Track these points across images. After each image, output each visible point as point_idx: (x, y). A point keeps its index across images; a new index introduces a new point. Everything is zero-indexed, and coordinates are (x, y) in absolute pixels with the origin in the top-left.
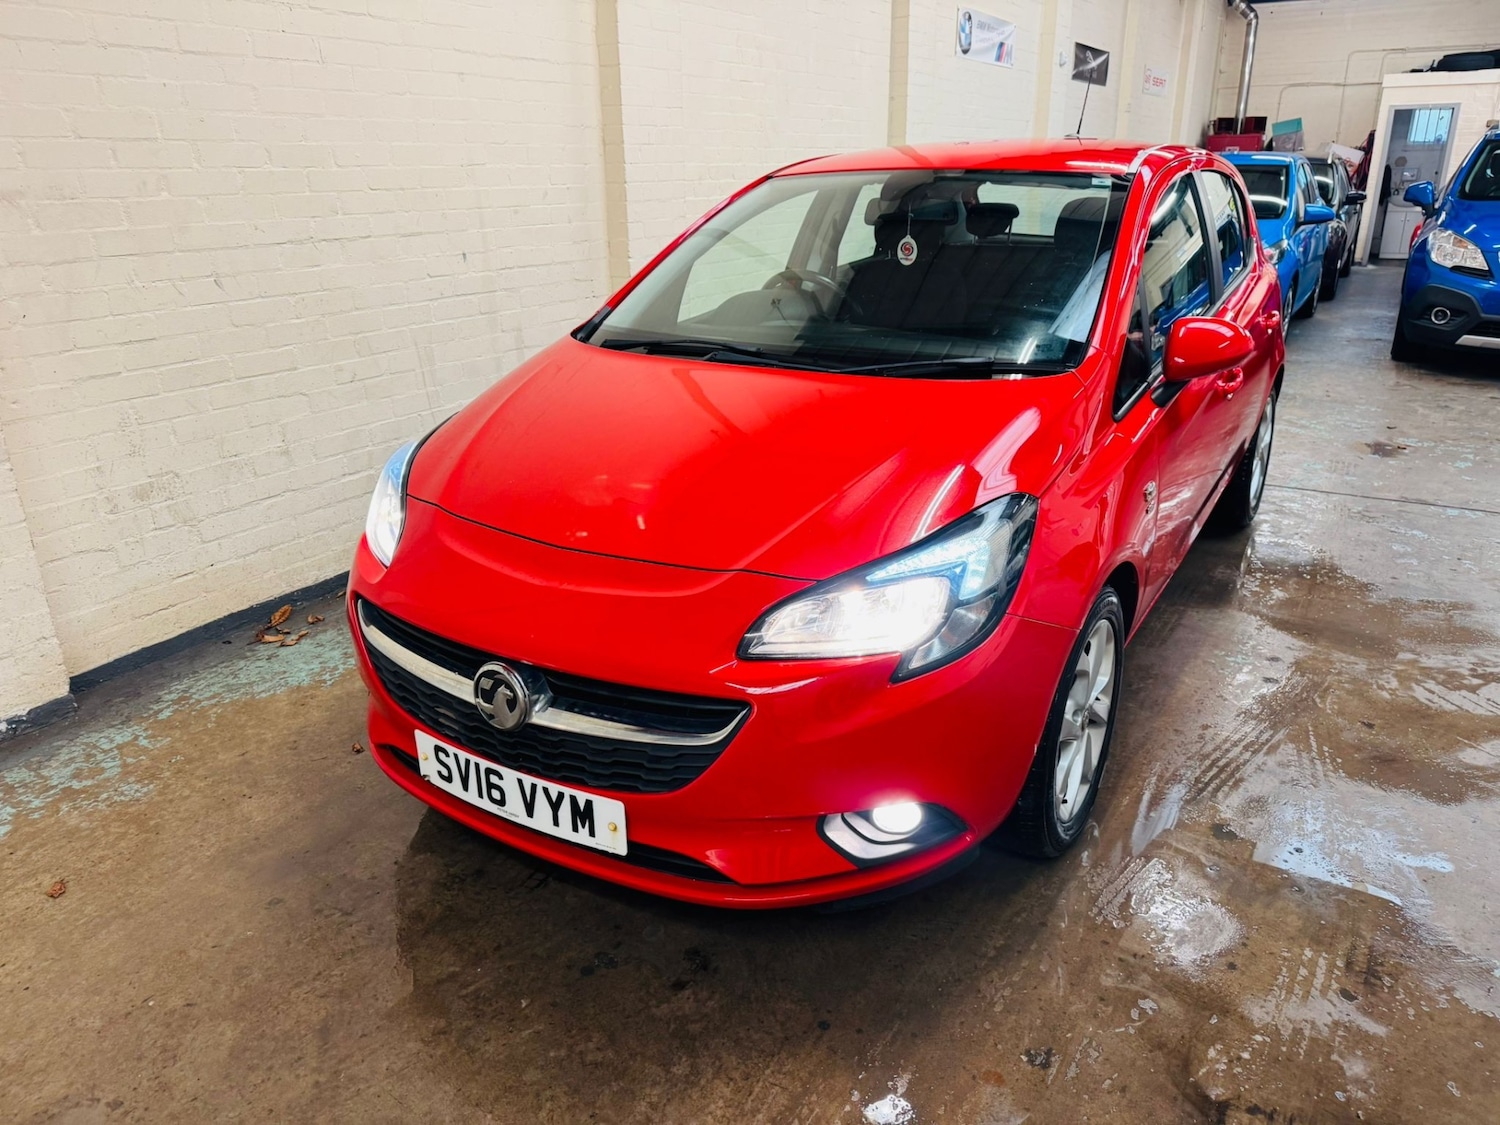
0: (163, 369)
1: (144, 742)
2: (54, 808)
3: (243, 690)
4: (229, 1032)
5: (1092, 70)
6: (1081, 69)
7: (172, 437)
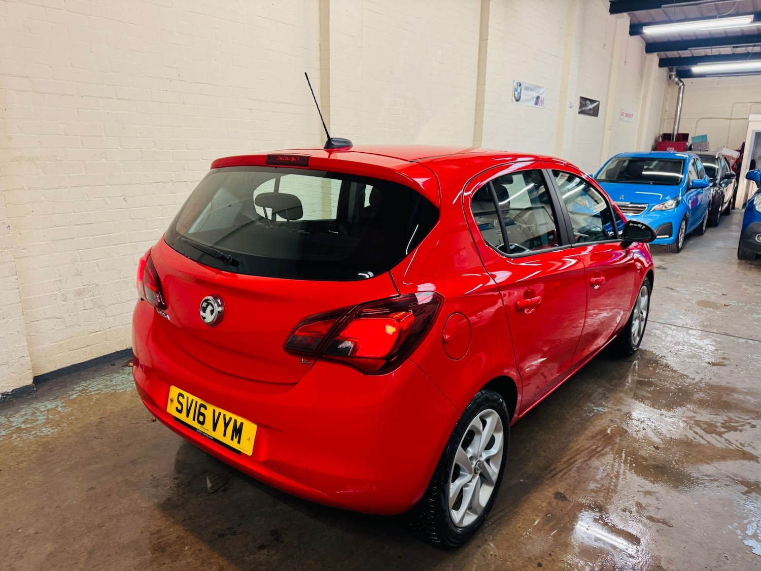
0: (95, 237)
1: (60, 409)
2: (10, 436)
3: (112, 388)
4: (49, 547)
5: (590, 109)
6: (583, 109)
7: (96, 268)
